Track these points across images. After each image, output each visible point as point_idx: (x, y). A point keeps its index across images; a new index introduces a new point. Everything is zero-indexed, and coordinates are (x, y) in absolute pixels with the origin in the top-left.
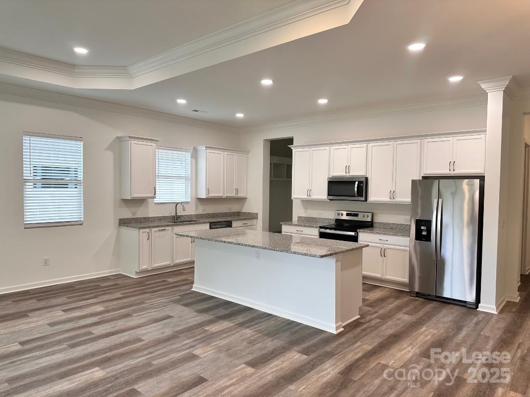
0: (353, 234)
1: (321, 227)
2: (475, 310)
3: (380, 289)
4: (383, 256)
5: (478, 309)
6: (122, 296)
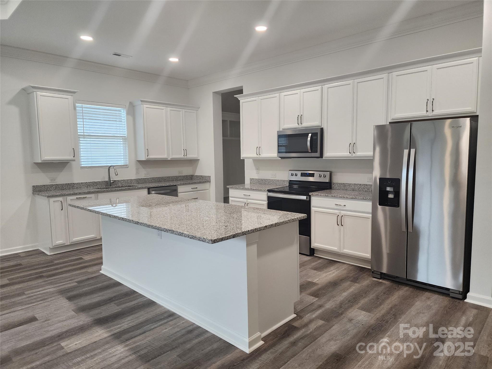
0: (304, 198)
1: (269, 191)
2: (461, 302)
3: (337, 265)
4: (340, 224)
5: (465, 301)
6: (8, 282)
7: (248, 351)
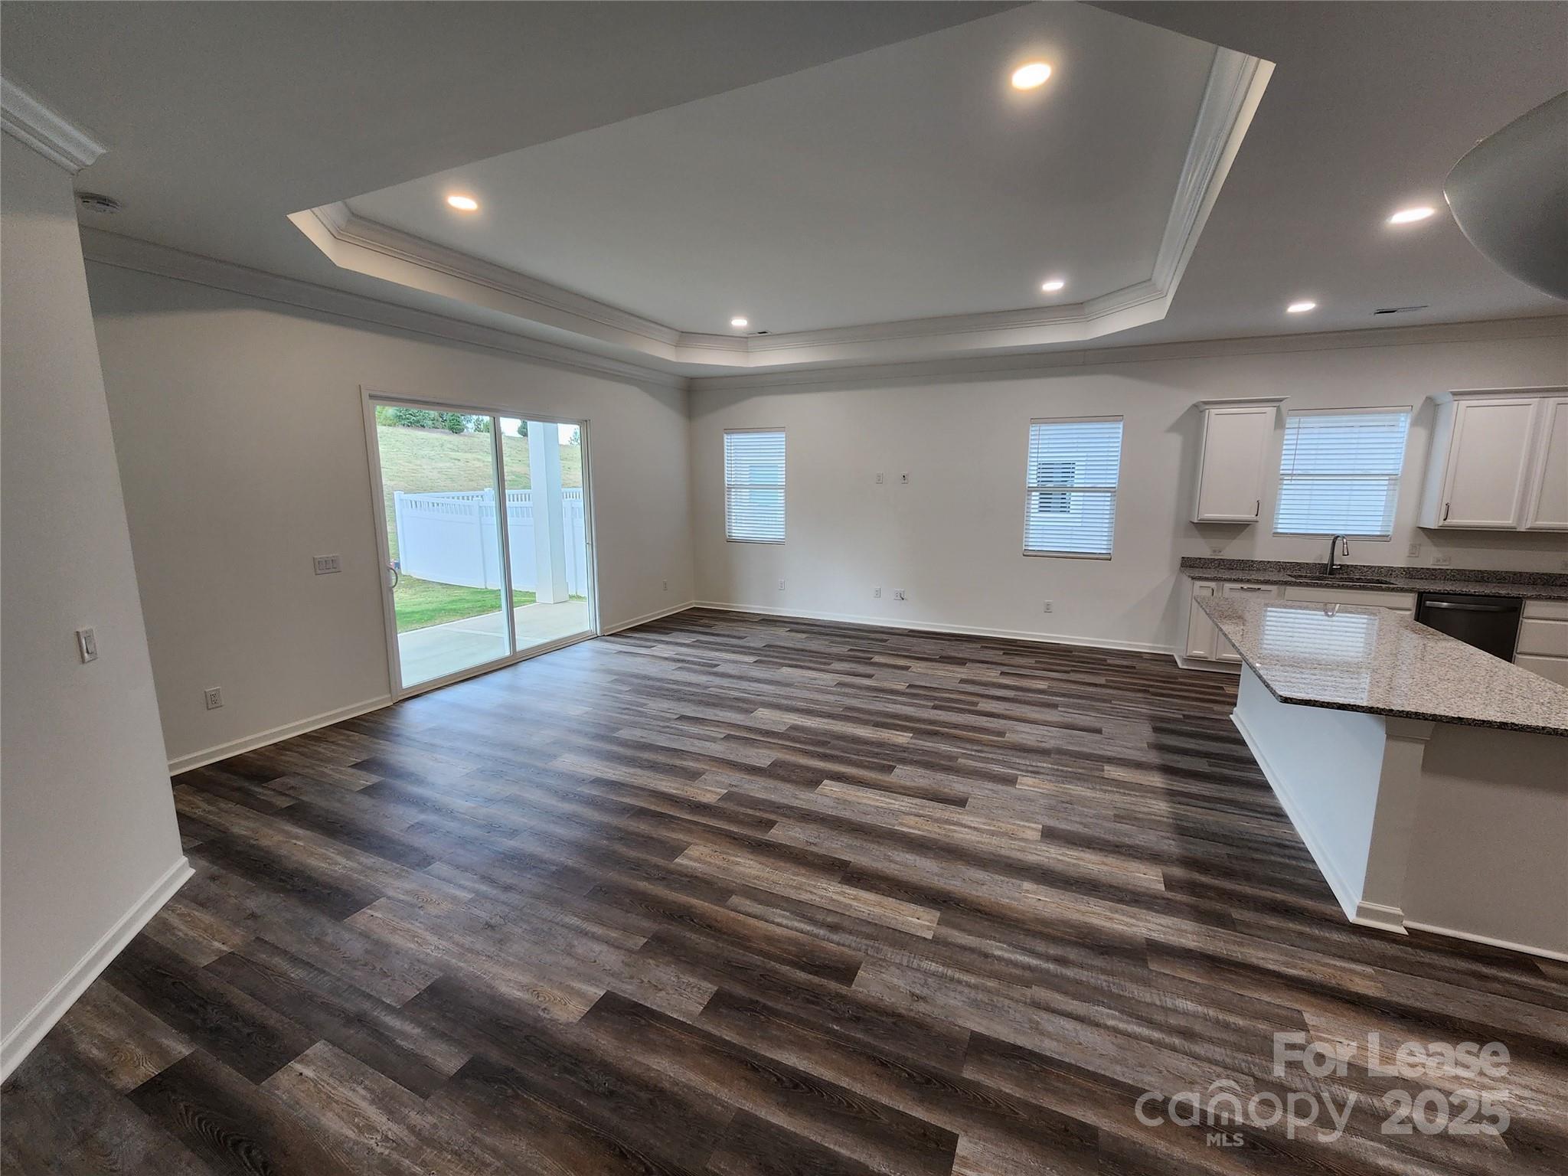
7: (1352, 917)
